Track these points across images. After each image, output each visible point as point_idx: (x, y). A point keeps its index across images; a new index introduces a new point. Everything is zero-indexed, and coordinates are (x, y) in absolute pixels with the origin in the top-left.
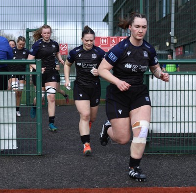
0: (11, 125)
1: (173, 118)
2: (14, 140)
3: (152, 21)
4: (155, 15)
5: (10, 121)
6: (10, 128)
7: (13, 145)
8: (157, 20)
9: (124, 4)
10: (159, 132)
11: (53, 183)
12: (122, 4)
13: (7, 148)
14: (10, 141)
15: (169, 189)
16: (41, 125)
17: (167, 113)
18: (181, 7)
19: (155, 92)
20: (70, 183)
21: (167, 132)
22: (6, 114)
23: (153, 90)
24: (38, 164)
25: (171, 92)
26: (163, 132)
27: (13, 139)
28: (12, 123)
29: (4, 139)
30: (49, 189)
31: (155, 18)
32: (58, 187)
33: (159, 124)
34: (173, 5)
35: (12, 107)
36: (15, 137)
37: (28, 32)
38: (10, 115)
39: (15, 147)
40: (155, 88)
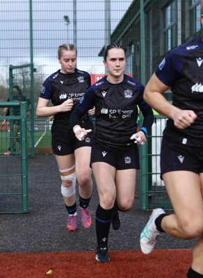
3: (156, 55)
4: (159, 48)
8: (161, 55)
9: (123, 37)
10: (163, 185)
11: (41, 246)
12: (121, 36)
15: (176, 252)
16: (27, 178)
18: (188, 39)
20: (60, 246)
23: (156, 137)
24: (23, 223)
30: (35, 252)
31: (159, 52)
32: (47, 251)
34: (179, 37)
37: (11, 69)
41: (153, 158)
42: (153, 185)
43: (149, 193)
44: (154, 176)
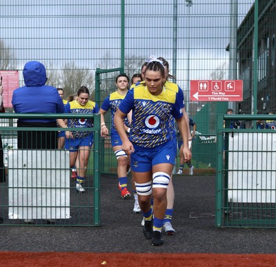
0: (64, 190)
1: (257, 185)
2: (67, 209)
5: (63, 186)
6: (63, 194)
7: (65, 214)
10: (240, 201)
13: (58, 217)
14: (63, 209)
16: (99, 191)
17: (250, 179)
19: (235, 154)
21: (250, 201)
22: (58, 177)
23: (233, 151)
25: (255, 153)
26: (245, 201)
27: (65, 207)
28: (65, 188)
29: (56, 207)
33: (240, 192)
35: (65, 169)
36: (68, 204)
38: (63, 178)
39: (68, 217)
40: (236, 149)
41: (230, 173)
42: (229, 201)
43: (225, 210)
44: (230, 192)
